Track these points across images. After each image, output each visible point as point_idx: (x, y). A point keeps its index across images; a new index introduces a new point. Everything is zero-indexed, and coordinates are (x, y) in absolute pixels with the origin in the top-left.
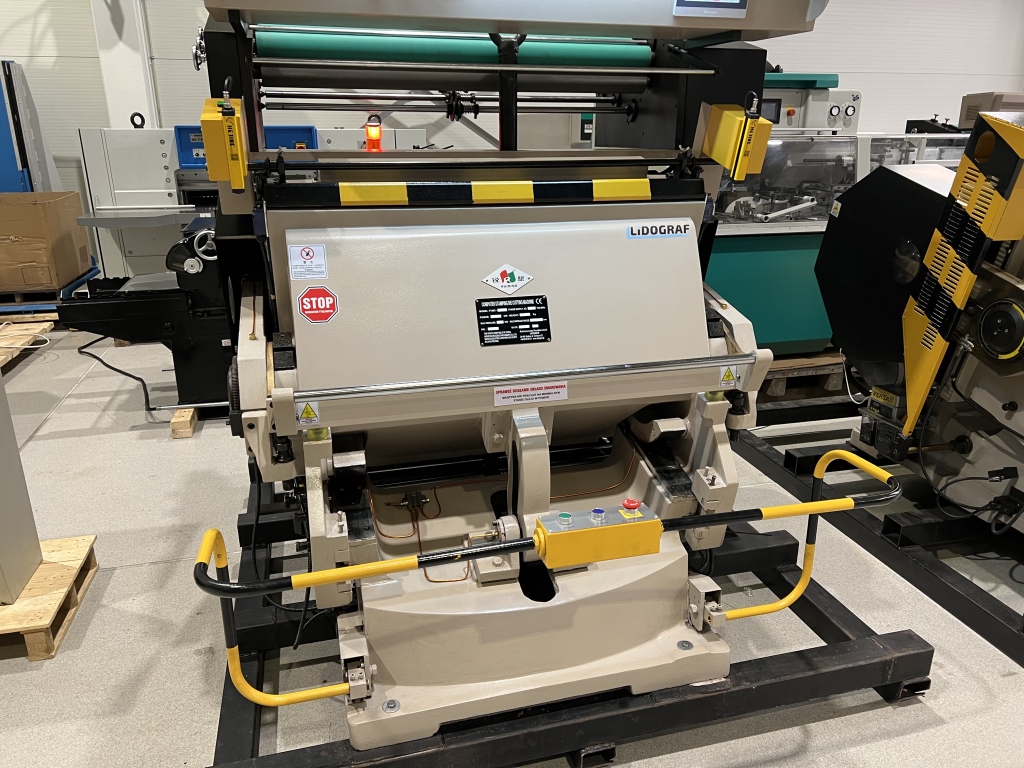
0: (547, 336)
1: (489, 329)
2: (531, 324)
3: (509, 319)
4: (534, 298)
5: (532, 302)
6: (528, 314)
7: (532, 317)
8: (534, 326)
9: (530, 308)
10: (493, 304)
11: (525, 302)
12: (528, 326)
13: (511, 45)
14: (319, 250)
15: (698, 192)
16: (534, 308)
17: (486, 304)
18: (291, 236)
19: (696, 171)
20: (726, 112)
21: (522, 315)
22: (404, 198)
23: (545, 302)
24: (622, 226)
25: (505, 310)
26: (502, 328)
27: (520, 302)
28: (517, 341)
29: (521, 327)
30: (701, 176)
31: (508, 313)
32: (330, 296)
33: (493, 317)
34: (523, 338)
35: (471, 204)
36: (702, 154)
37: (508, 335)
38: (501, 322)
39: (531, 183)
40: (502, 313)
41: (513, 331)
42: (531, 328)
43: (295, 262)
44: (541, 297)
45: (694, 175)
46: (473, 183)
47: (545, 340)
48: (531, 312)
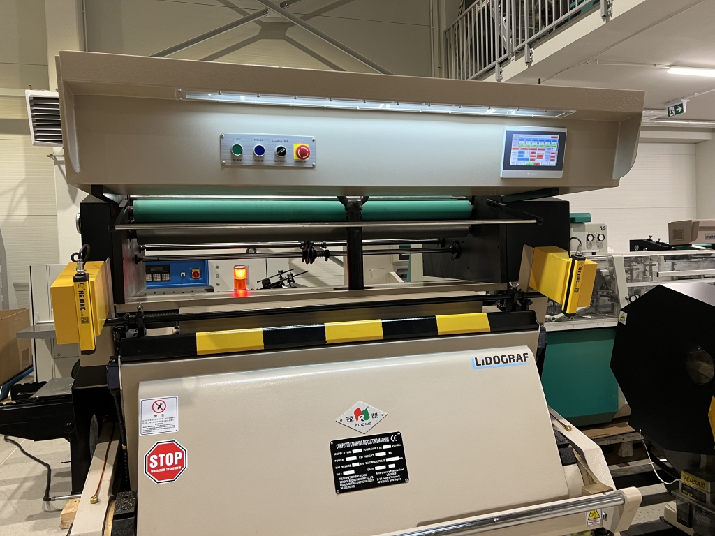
0: (404, 477)
1: (345, 473)
2: (387, 464)
3: (364, 460)
4: (389, 435)
5: (386, 439)
6: (384, 454)
7: (388, 456)
8: (391, 466)
9: (385, 447)
10: (348, 445)
11: (380, 441)
12: (384, 467)
13: (356, 204)
14: (171, 402)
15: (530, 322)
16: (389, 446)
17: (341, 446)
18: (144, 389)
19: (526, 303)
20: (550, 254)
21: (377, 455)
22: (260, 343)
23: (399, 438)
24: (467, 357)
25: (360, 450)
26: (358, 471)
27: (375, 441)
28: (374, 485)
29: (377, 468)
30: (531, 308)
31: (363, 453)
32: (180, 451)
33: (348, 459)
34: (380, 480)
35: (325, 344)
36: (529, 288)
37: (364, 478)
38: (357, 464)
39: (380, 321)
40: (357, 455)
41: (370, 474)
42: (388, 469)
43: (146, 417)
44: (396, 433)
45: (525, 307)
46: (326, 325)
47: (403, 481)
48: (387, 450)
